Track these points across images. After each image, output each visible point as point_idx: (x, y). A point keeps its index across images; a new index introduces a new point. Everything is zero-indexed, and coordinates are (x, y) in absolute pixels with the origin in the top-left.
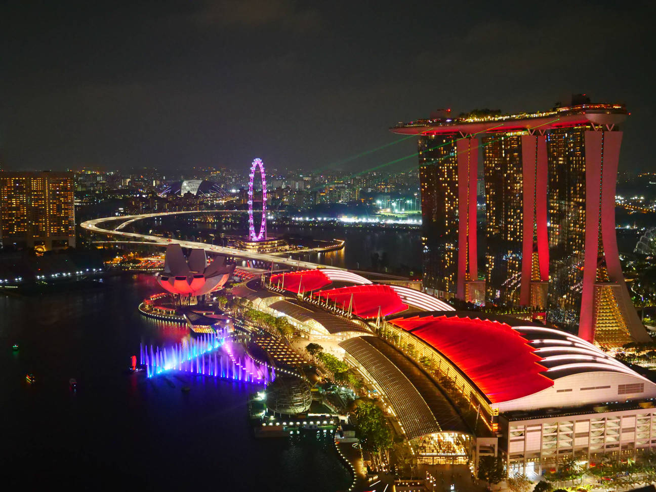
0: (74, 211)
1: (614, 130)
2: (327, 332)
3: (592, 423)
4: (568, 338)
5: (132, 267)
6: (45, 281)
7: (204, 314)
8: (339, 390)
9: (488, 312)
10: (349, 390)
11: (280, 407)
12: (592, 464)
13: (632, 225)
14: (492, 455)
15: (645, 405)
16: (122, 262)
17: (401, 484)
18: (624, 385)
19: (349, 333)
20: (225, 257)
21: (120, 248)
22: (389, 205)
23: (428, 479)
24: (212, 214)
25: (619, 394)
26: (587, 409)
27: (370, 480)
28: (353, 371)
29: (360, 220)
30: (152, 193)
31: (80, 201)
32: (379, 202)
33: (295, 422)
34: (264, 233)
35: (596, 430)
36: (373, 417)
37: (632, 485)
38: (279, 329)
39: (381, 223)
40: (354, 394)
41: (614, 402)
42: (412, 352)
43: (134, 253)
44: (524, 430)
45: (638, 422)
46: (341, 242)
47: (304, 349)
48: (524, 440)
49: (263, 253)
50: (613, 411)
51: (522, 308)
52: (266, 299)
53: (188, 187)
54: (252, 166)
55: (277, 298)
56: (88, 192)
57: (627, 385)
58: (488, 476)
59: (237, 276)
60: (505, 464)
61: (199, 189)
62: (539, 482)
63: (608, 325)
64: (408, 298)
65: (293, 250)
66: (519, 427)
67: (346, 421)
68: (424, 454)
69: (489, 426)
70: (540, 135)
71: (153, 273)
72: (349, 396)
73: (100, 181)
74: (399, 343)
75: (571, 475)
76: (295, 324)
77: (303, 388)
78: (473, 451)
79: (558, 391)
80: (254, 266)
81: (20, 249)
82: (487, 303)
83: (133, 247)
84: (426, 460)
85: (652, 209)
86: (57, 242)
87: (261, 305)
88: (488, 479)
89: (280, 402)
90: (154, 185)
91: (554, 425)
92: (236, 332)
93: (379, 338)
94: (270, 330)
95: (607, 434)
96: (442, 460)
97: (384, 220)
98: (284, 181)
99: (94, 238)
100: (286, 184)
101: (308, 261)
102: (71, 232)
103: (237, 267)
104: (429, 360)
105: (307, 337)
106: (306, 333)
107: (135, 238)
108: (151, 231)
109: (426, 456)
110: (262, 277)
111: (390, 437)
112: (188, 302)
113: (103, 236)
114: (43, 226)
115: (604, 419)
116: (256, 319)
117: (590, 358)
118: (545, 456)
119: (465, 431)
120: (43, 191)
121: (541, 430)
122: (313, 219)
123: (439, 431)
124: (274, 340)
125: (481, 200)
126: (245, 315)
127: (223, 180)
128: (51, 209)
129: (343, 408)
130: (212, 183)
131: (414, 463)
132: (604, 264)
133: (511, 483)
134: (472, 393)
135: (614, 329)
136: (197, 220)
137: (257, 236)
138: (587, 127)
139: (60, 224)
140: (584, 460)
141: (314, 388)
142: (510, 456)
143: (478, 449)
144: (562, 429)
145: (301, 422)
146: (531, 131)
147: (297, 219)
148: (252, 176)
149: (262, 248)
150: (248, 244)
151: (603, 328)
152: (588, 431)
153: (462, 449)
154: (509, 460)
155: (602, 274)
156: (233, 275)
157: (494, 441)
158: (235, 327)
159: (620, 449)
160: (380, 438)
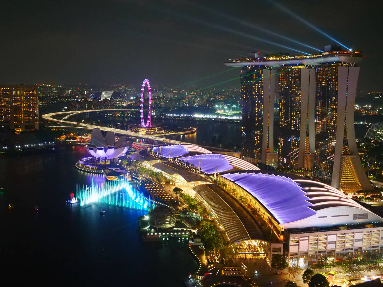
0: (38, 108)
1: (355, 66)
2: (185, 181)
3: (338, 236)
4: (325, 187)
5: (72, 142)
6: (20, 149)
7: (114, 170)
8: (192, 215)
9: (279, 171)
10: (198, 215)
11: (158, 224)
12: (337, 259)
13: (364, 122)
14: (280, 253)
15: (368, 226)
16: (66, 138)
17: (227, 270)
18: (357, 215)
19: (198, 182)
20: (126, 137)
21: (65, 130)
22: (223, 108)
23: (242, 266)
24: (119, 111)
25: (354, 219)
26: (335, 228)
27: (209, 267)
28: (200, 204)
29: (206, 116)
30: (84, 98)
31: (42, 102)
32: (217, 106)
33: (166, 233)
34: (149, 123)
35: (340, 240)
36: (211, 231)
37: (360, 271)
38: (157, 179)
39: (218, 118)
40: (201, 217)
41: (351, 224)
42: (235, 193)
43: (73, 133)
44: (298, 239)
45: (364, 236)
46: (194, 129)
47: (172, 191)
48: (298, 245)
49: (149, 134)
50: (350, 229)
51: (299, 169)
52: (150, 161)
53: (105, 95)
54: (143, 84)
55: (156, 161)
56: (46, 97)
57: (358, 214)
58: (277, 266)
59: (133, 148)
60: (287, 259)
61: (111, 97)
62: (306, 269)
63: (348, 180)
64: (233, 162)
65: (166, 133)
66: (295, 238)
67: (196, 233)
68: (240, 252)
69: (278, 237)
70: (312, 68)
71: (84, 146)
72: (197, 218)
73: (54, 91)
74: (227, 188)
75: (325, 265)
76: (167, 176)
77: (171, 213)
78: (269, 251)
79: (319, 217)
80: (143, 142)
81: (6, 130)
82: (279, 166)
83: (72, 130)
84: (242, 256)
85: (376, 113)
86: (28, 126)
87: (147, 165)
88: (277, 267)
89: (158, 221)
90: (85, 94)
91: (316, 237)
92: (132, 181)
93: (215, 185)
94: (153, 180)
95: (346, 243)
96: (251, 256)
97: (219, 117)
98: (161, 92)
99: (50, 125)
100: (162, 94)
101: (175, 140)
102: (36, 120)
103: (133, 142)
104: (244, 198)
105: (174, 184)
106: (174, 182)
107: (74, 125)
108: (83, 121)
109: (241, 253)
110: (148, 149)
111: (221, 242)
112: (104, 162)
113: (55, 123)
114: (20, 117)
115: (344, 234)
116: (144, 173)
117: (338, 198)
118: (311, 254)
119: (264, 240)
120: (20, 96)
121: (308, 240)
122: (178, 115)
123: (249, 239)
124: (154, 186)
125: (276, 106)
126: (138, 170)
127: (126, 91)
128: (24, 107)
129: (194, 225)
130: (120, 93)
131: (234, 257)
132: (347, 144)
133: (290, 269)
134: (268, 217)
135: (352, 182)
136: (110, 115)
137: (145, 124)
138: (339, 64)
139: (30, 116)
140: (333, 257)
141: (177, 213)
142: (290, 254)
143: (272, 250)
144: (321, 239)
145: (170, 233)
146: (307, 66)
147: (169, 115)
148: (143, 89)
149: (148, 131)
150: (140, 129)
151: (345, 181)
152: (335, 240)
153: (263, 250)
154: (290, 257)
155: (345, 150)
156: (131, 147)
157: (281, 246)
158: (132, 178)
159: (354, 251)
160: (215, 243)
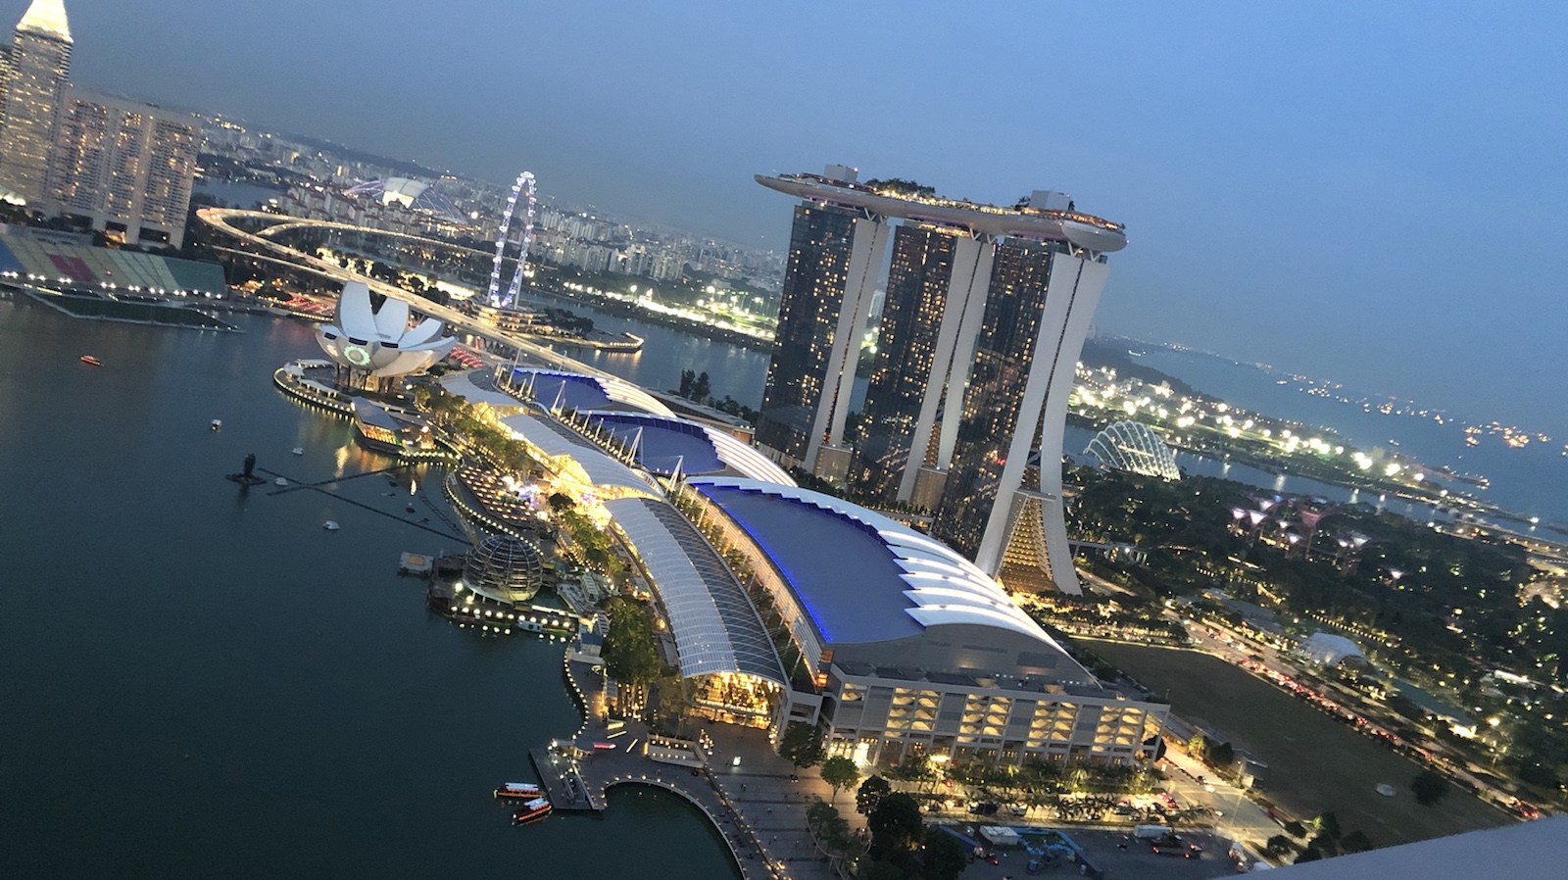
0: (189, 188)
1: (1099, 260)
2: (587, 479)
4: (960, 565)
5: (276, 305)
7: (387, 409)
12: (955, 762)
14: (809, 721)
15: (1051, 688)
16: (258, 292)
17: (657, 744)
18: (1028, 653)
19: (623, 488)
21: (259, 267)
22: (725, 299)
23: (702, 741)
24: (431, 246)
25: (1018, 664)
26: (967, 679)
27: (610, 727)
28: (618, 551)
29: (674, 311)
30: (333, 186)
31: (203, 170)
32: (710, 289)
33: (506, 613)
34: (514, 297)
36: (635, 629)
37: (1008, 805)
38: (509, 459)
39: (708, 324)
40: (612, 588)
41: (1008, 676)
42: (717, 538)
43: (283, 281)
46: (636, 341)
47: (544, 499)
48: (862, 708)
49: (506, 329)
50: (1003, 689)
52: (497, 406)
55: (516, 408)
56: (220, 158)
57: (1033, 654)
58: (794, 754)
60: (825, 739)
61: (415, 199)
62: (870, 776)
63: (1022, 556)
64: (727, 453)
65: (557, 335)
66: (858, 686)
67: (591, 628)
68: (703, 702)
69: (813, 677)
70: (986, 242)
71: (310, 323)
72: (603, 590)
73: (245, 143)
74: (700, 521)
75: (920, 774)
76: (538, 457)
77: (531, 562)
78: (781, 711)
82: (849, 486)
83: (284, 272)
84: (705, 712)
86: (148, 233)
87: (487, 414)
88: (794, 757)
90: (339, 174)
92: (433, 451)
93: (669, 506)
94: (495, 458)
96: (728, 716)
97: (713, 321)
99: (216, 241)
104: (741, 557)
105: (553, 481)
106: (552, 474)
107: (289, 257)
109: (706, 705)
110: (498, 369)
111: (655, 667)
112: (363, 383)
113: (232, 241)
115: (986, 699)
116: (473, 435)
117: (987, 602)
118: (888, 738)
119: (774, 678)
121: (890, 697)
122: (600, 293)
123: (734, 669)
126: (457, 425)
127: (460, 193)
129: (590, 606)
130: (440, 193)
131: (685, 712)
132: (1037, 462)
134: (797, 621)
135: (1030, 564)
137: (501, 300)
140: (945, 754)
141: (547, 564)
142: (835, 729)
143: (789, 708)
145: (516, 617)
146: (973, 233)
147: (573, 286)
148: (512, 200)
150: (483, 309)
151: (1013, 560)
153: (764, 705)
154: (833, 735)
157: (816, 701)
158: (436, 442)
159: (1001, 748)
160: (641, 666)
